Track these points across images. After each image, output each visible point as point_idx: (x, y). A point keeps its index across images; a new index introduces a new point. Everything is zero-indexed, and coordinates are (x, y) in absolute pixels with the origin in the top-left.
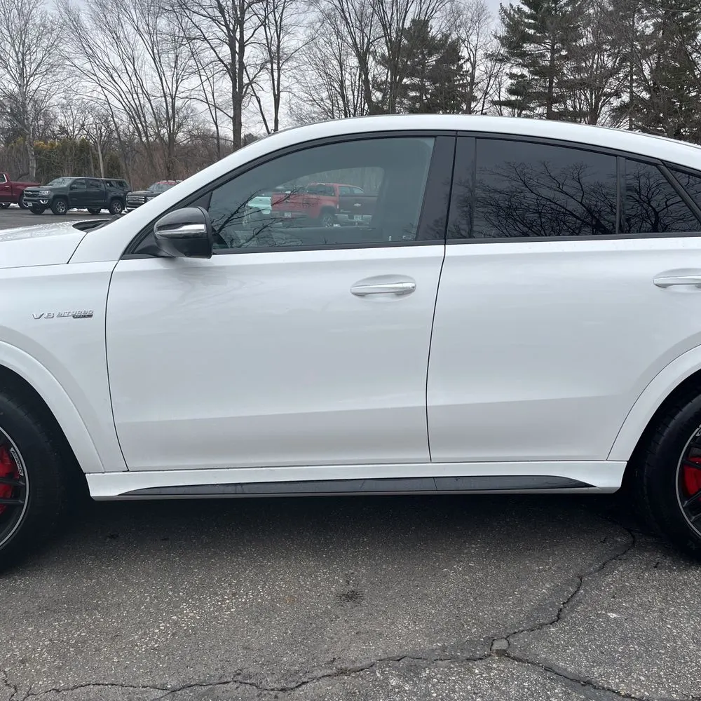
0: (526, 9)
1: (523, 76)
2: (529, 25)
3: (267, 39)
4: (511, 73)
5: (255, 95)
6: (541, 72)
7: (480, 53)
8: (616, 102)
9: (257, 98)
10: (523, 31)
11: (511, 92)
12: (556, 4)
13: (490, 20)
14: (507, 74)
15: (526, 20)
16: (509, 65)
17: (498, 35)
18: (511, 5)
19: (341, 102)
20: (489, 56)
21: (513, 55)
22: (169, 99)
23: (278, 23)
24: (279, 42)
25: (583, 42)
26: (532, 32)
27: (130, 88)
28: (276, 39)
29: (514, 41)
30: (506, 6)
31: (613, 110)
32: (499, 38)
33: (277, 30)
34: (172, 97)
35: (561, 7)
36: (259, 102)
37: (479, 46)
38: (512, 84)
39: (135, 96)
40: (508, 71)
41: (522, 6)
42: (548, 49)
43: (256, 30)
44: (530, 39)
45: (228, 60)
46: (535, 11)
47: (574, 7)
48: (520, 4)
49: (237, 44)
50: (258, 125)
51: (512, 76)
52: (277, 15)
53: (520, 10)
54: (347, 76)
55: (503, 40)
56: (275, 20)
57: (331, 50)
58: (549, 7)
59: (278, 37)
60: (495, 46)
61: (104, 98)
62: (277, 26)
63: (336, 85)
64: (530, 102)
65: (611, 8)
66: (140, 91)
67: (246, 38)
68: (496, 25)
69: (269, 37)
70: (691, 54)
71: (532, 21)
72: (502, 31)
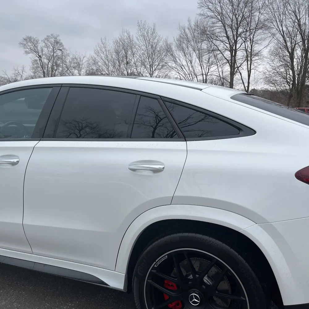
22: (204, 76)
24: (252, 48)
27: (188, 72)
28: (250, 47)
33: (251, 43)
34: (206, 75)
36: (241, 74)
39: (191, 75)
43: (241, 44)
45: (229, 59)
49: (233, 51)
50: (240, 85)
52: (251, 37)
61: (179, 77)
62: (251, 41)
66: (193, 73)
67: (237, 48)
69: (247, 46)
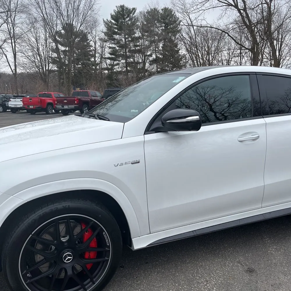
0: (113, 21)
1: (115, 48)
2: (116, 28)
3: (8, 29)
4: (109, 46)
5: (4, 54)
6: (122, 47)
7: (97, 38)
8: (151, 59)
9: (5, 55)
10: (113, 30)
11: (111, 54)
12: (125, 20)
13: (100, 25)
14: (108, 47)
15: (114, 26)
16: (109, 43)
17: (103, 31)
18: (107, 19)
19: (38, 58)
20: (101, 39)
21: (110, 39)
23: (13, 22)
24: (14, 30)
25: (137, 35)
26: (116, 30)
29: (110, 34)
30: (105, 20)
31: (150, 61)
32: (104, 32)
33: (12, 26)
35: (126, 22)
36: (6, 57)
37: (96, 35)
38: (111, 51)
40: (108, 46)
41: (111, 20)
42: (123, 37)
43: (2, 25)
44: (116, 33)
46: (116, 22)
47: (131, 22)
48: (110, 19)
51: (110, 48)
52: (12, 19)
53: (111, 22)
54: (40, 46)
55: (106, 34)
56: (11, 21)
57: (32, 34)
58: (122, 21)
59: (13, 28)
60: (103, 36)
62: (12, 24)
63: (35, 50)
64: (119, 57)
65: (145, 23)
68: (102, 27)
69: (9, 28)
70: (174, 41)
71: (116, 27)
72: (105, 30)
